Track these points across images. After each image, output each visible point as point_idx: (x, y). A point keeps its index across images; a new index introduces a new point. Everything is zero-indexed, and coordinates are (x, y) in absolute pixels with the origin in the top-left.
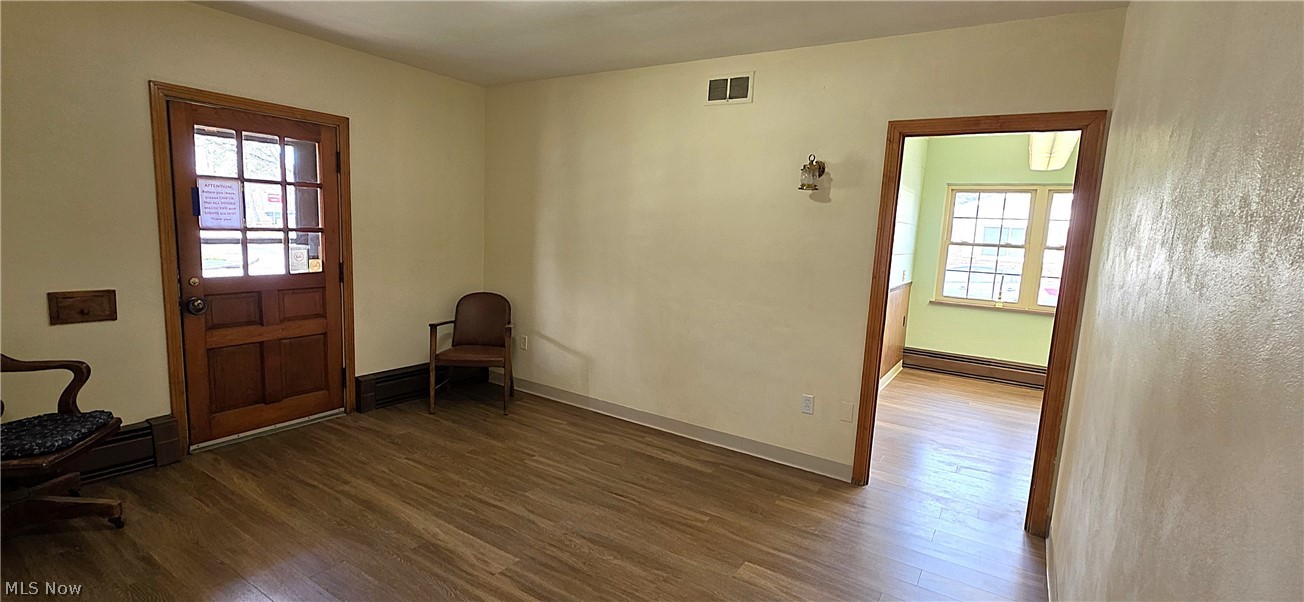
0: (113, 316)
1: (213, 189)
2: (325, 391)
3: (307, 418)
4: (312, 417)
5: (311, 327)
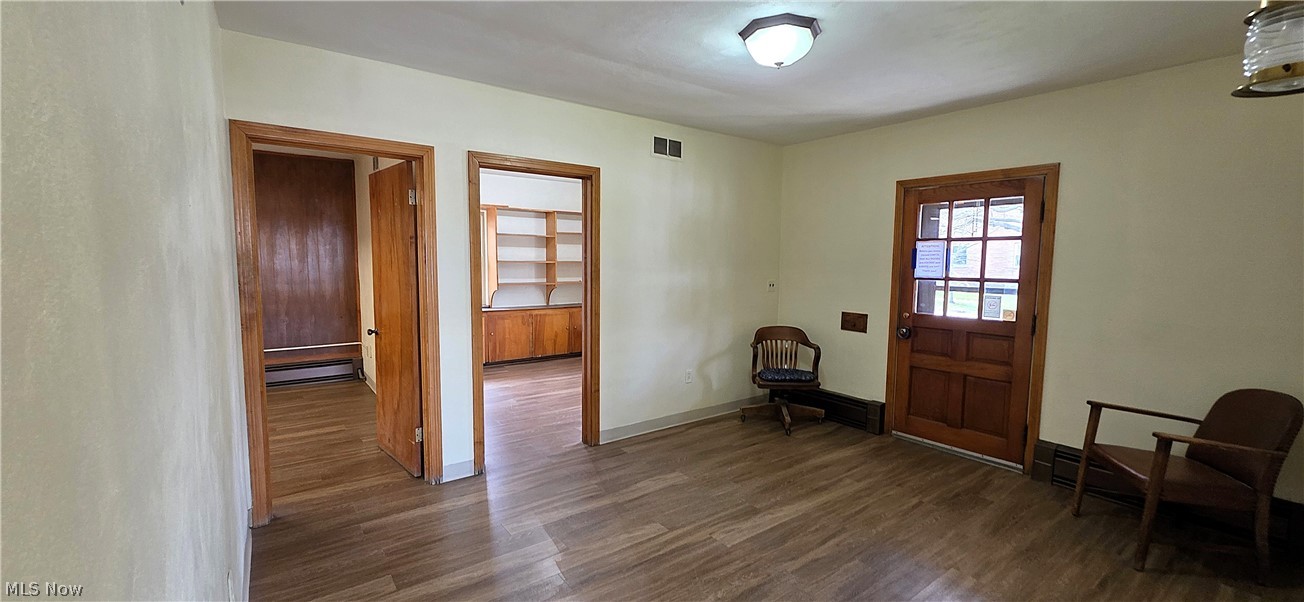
0: (864, 330)
1: (927, 249)
2: (1004, 439)
3: (980, 456)
4: (985, 457)
5: (993, 371)
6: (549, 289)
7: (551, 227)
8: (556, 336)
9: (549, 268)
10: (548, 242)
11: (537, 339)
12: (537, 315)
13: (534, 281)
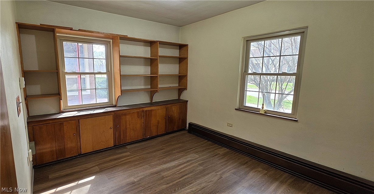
6: (152, 93)
7: (154, 52)
8: (158, 123)
9: (153, 79)
10: (152, 62)
11: (146, 127)
12: (146, 111)
13: (143, 87)
